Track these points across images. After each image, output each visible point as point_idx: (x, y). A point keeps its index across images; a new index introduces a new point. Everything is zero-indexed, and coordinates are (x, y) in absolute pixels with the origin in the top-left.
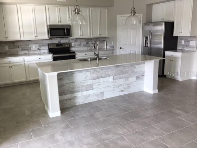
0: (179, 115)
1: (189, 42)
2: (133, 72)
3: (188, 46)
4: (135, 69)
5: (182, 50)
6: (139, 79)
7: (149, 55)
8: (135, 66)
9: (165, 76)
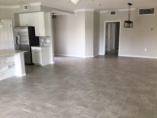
0: (37, 86)
1: (46, 40)
2: (5, 63)
3: (46, 43)
4: (6, 60)
5: (43, 45)
6: (11, 68)
7: (20, 50)
8: (6, 58)
9: (33, 64)
